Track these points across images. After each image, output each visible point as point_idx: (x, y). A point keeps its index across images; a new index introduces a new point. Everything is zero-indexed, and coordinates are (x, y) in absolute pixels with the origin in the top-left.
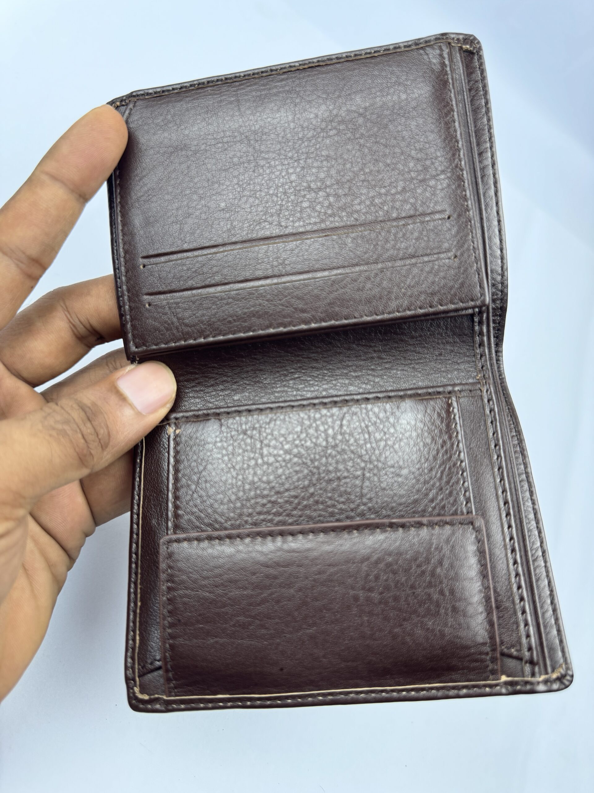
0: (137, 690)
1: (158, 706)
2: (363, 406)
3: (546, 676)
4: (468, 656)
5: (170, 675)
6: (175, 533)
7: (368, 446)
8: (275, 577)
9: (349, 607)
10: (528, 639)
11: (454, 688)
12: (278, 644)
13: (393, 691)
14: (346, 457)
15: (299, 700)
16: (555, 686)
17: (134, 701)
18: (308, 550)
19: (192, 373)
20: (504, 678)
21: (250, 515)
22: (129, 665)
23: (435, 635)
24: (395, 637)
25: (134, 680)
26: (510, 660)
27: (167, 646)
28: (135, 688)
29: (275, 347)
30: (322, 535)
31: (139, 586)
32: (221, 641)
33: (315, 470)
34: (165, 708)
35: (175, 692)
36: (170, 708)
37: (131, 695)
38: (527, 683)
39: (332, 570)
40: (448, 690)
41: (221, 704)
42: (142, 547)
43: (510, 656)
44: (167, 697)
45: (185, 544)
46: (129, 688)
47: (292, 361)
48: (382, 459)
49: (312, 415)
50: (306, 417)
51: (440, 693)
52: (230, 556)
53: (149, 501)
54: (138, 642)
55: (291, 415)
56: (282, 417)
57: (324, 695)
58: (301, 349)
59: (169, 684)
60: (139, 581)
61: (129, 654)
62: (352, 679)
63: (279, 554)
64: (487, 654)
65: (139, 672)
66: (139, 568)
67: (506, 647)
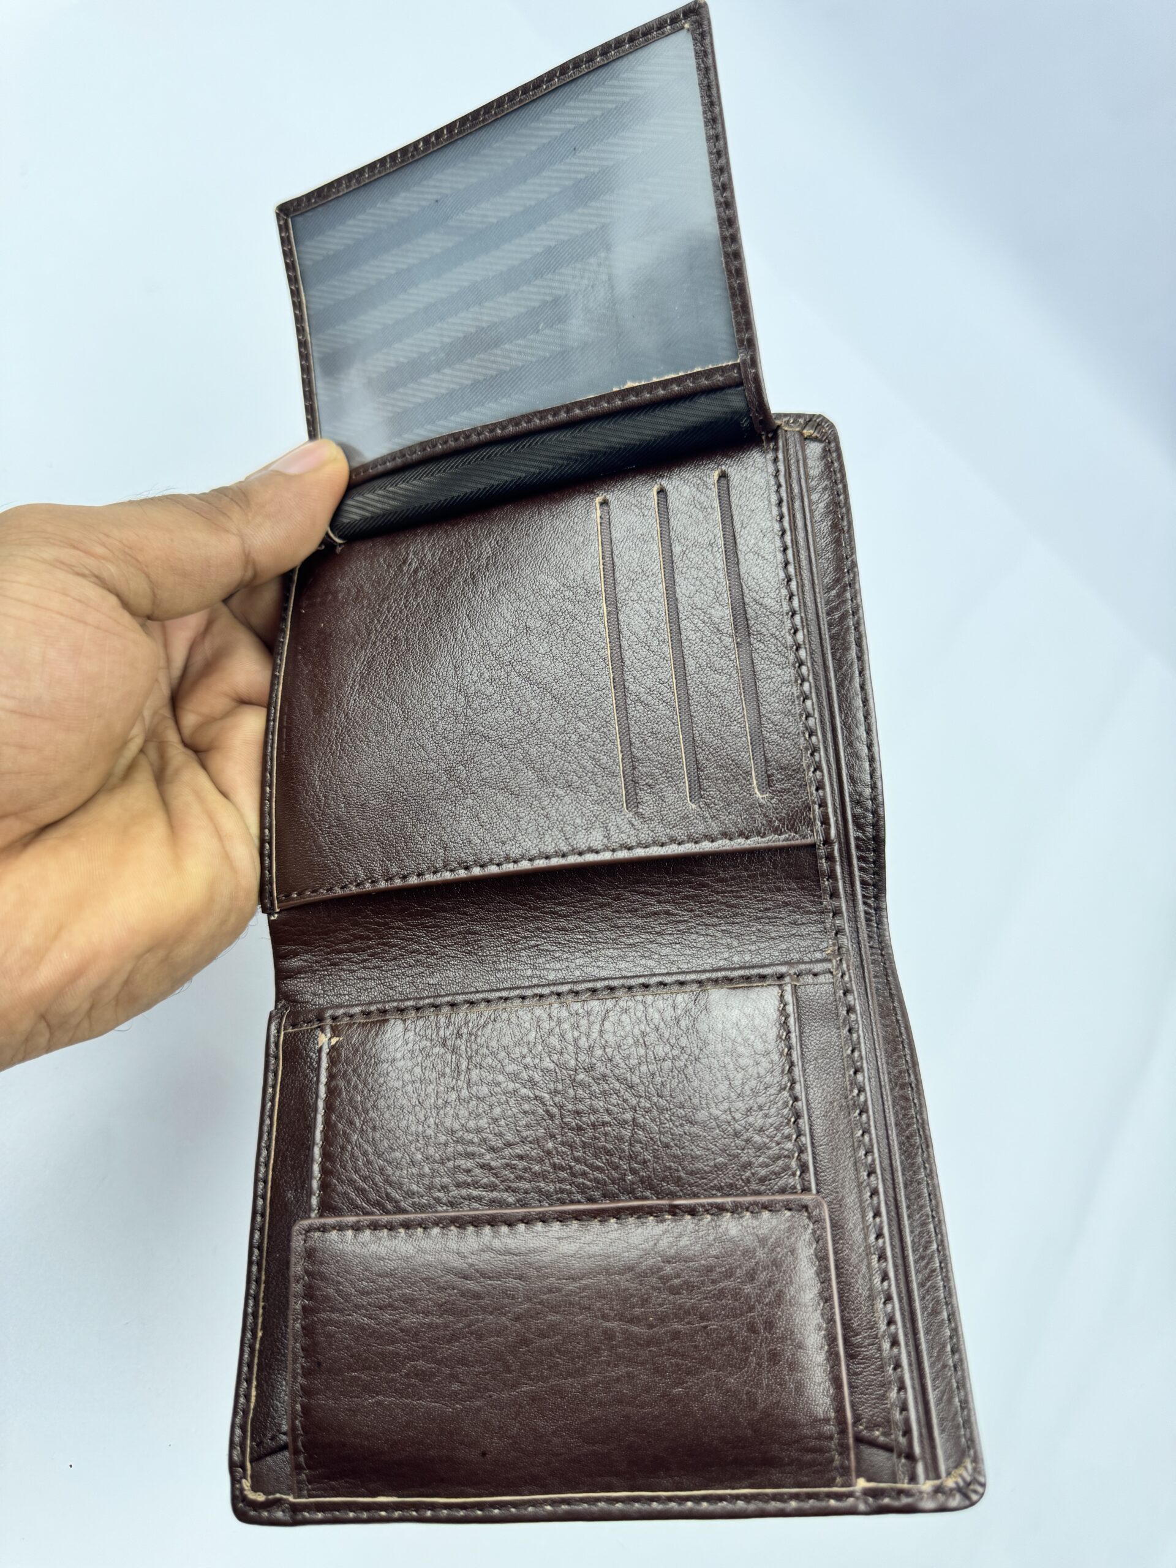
0: (246, 1484)
1: (280, 1514)
2: (639, 998)
3: (937, 1482)
4: (797, 1441)
5: (302, 1459)
6: (321, 1216)
7: (644, 1068)
8: (477, 1296)
9: (597, 1350)
10: (904, 1413)
11: (775, 1498)
12: (479, 1409)
13: (670, 1499)
14: (606, 1087)
15: (513, 1510)
16: (955, 1501)
17: (241, 1505)
18: (535, 1251)
19: (362, 938)
20: (861, 1484)
21: (444, 1188)
22: (237, 1439)
23: (740, 1402)
24: (672, 1401)
25: (243, 1467)
26: (875, 1451)
27: (298, 1407)
28: (244, 1481)
29: (498, 895)
30: (557, 1225)
31: (262, 1304)
32: (387, 1401)
33: (555, 1110)
34: (291, 1517)
35: (308, 1490)
36: (299, 1517)
37: (237, 1493)
38: (900, 1492)
39: (573, 1286)
40: (767, 1502)
41: (383, 1513)
42: (269, 1237)
43: (873, 1444)
44: (295, 1498)
45: (334, 1234)
46: (235, 1481)
47: (526, 918)
48: (666, 1092)
49: (555, 1013)
50: (545, 1016)
51: (752, 1507)
52: (406, 1259)
53: (284, 1160)
54: (253, 1399)
55: (520, 1013)
56: (505, 1016)
57: (553, 1502)
58: (539, 898)
59: (299, 1474)
60: (262, 1295)
61: (238, 1421)
62: (600, 1476)
63: (486, 1256)
64: (831, 1438)
65: (251, 1453)
66: (263, 1273)
67: (866, 1428)
